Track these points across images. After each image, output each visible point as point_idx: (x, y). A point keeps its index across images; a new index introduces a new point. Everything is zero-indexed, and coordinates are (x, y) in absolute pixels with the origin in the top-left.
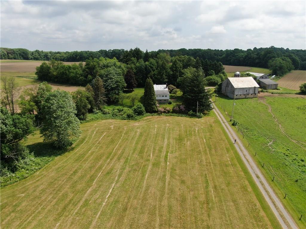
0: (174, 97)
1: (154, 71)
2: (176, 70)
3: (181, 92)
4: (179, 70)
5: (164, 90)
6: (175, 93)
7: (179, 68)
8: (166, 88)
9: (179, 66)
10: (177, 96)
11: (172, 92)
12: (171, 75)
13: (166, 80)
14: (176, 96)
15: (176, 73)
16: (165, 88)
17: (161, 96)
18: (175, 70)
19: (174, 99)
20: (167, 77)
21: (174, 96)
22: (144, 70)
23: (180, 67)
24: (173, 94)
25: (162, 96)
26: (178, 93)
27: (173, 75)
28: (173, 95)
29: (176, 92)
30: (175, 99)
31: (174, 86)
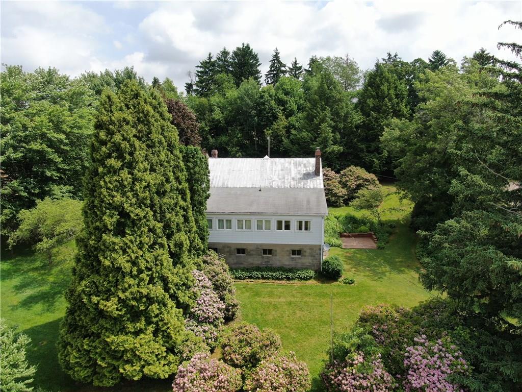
0: (363, 228)
1: (289, 114)
2: (377, 109)
3: (405, 201)
4: (393, 105)
5: (301, 185)
6: (370, 207)
7: (390, 100)
8: (317, 173)
9: (392, 92)
10: (381, 224)
11: (353, 198)
12: (357, 127)
13: (336, 148)
14: (375, 220)
15: (376, 119)
16: (307, 176)
17: (268, 222)
18: (374, 109)
19: (361, 235)
20: (338, 136)
21: (363, 222)
22: (254, 112)
23: (397, 96)
24: (361, 208)
25: (274, 225)
26: (383, 206)
27: (365, 126)
28: (359, 215)
29: (377, 198)
30: (369, 236)
31: (369, 172)
